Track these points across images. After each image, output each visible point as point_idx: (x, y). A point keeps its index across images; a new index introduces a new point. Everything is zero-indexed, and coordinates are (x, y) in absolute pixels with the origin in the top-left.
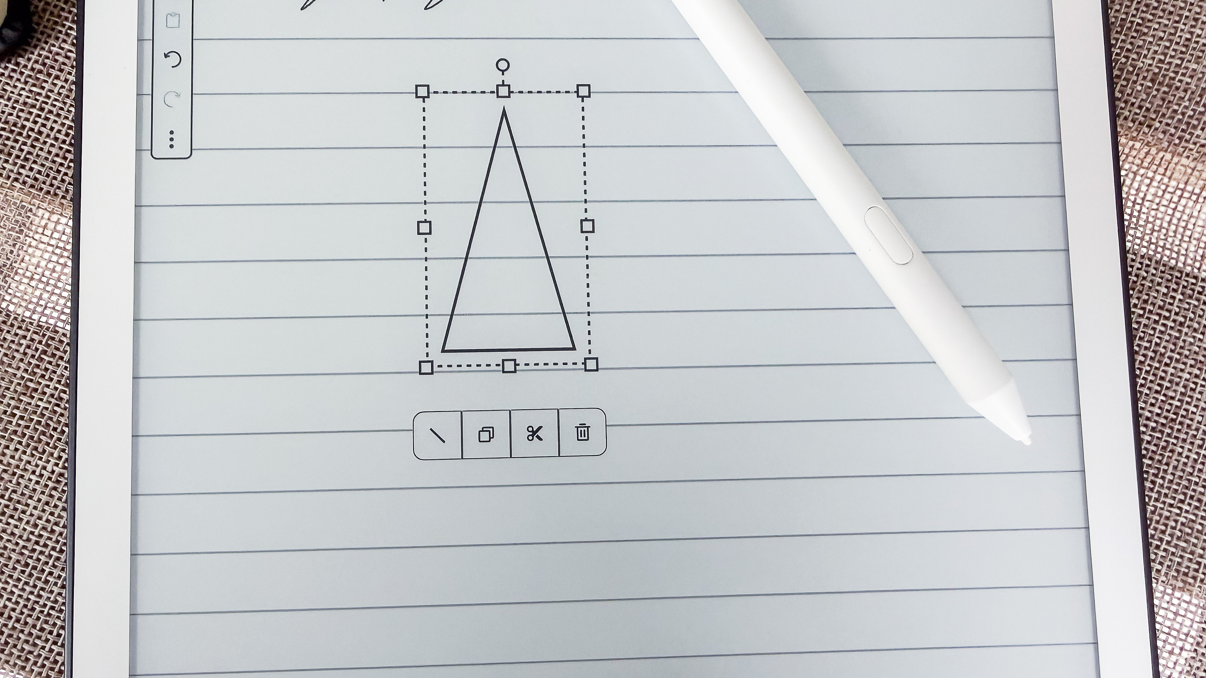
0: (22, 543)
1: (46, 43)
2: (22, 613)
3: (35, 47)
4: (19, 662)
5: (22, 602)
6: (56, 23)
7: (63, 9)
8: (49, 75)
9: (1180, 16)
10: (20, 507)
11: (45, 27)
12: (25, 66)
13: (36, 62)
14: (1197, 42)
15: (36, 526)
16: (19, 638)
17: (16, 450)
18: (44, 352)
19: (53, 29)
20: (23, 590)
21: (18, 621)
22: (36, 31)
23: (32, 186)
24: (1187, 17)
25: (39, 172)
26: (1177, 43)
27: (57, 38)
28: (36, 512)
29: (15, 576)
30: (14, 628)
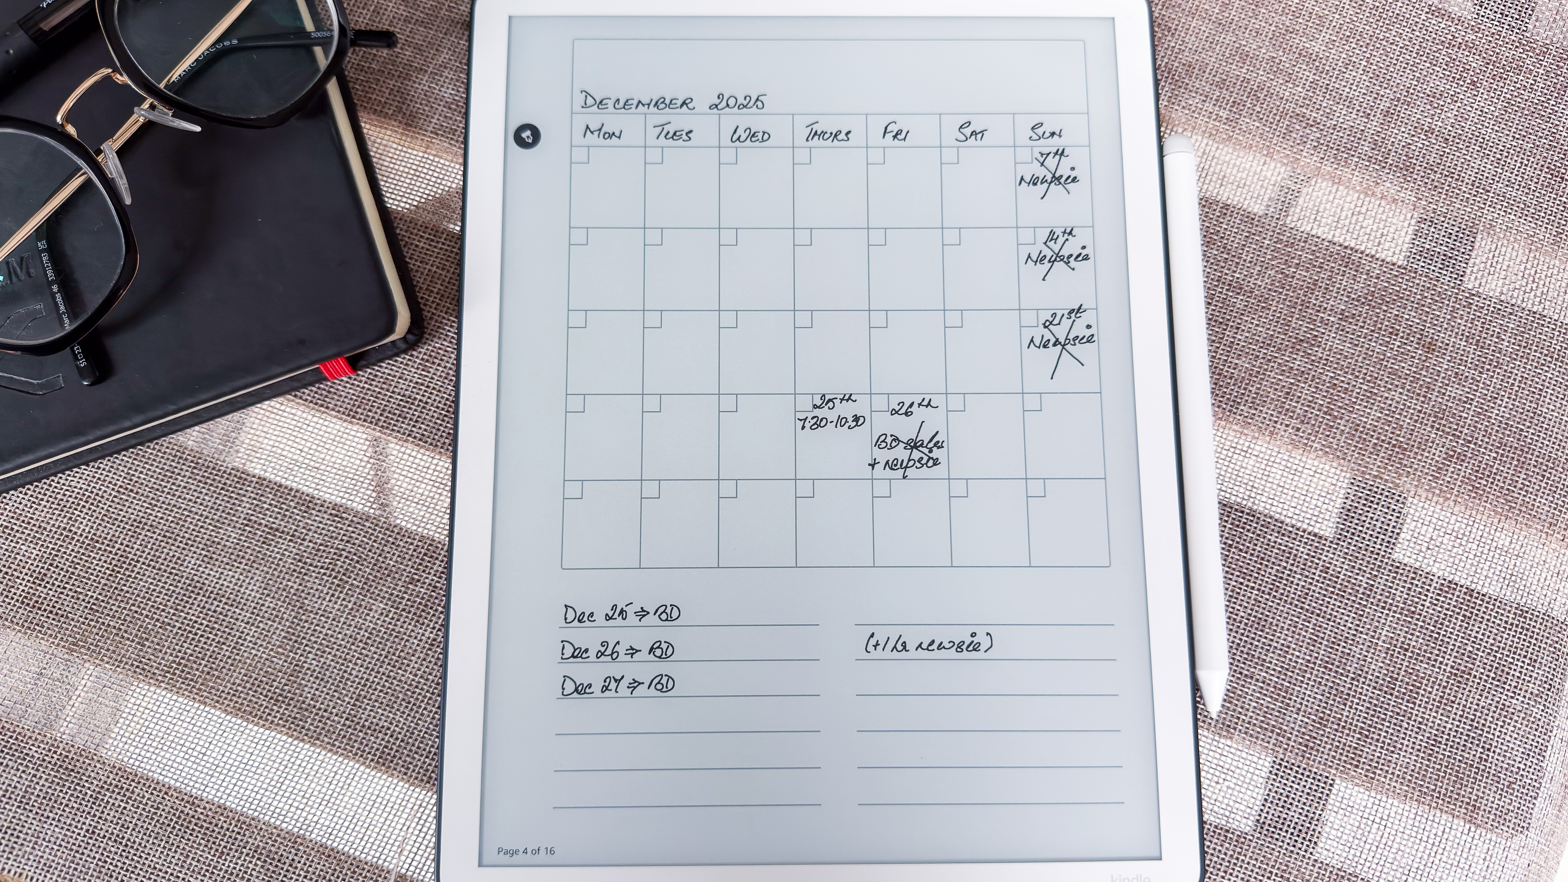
0: (406, 687)
1: (432, 341)
2: (405, 736)
3: (425, 343)
4: (403, 769)
5: (406, 728)
6: (439, 327)
7: (444, 318)
8: (433, 363)
9: (1227, 325)
10: (405, 661)
11: (432, 330)
12: (417, 357)
13: (425, 354)
14: (1238, 344)
15: (416, 675)
16: (403, 753)
17: (404, 622)
18: (425, 554)
19: (437, 332)
20: (406, 719)
21: (402, 741)
22: (425, 333)
23: (420, 440)
24: (1232, 326)
25: (425, 430)
26: (1225, 345)
27: (439, 338)
28: (416, 666)
29: (402, 709)
30: (400, 746)
